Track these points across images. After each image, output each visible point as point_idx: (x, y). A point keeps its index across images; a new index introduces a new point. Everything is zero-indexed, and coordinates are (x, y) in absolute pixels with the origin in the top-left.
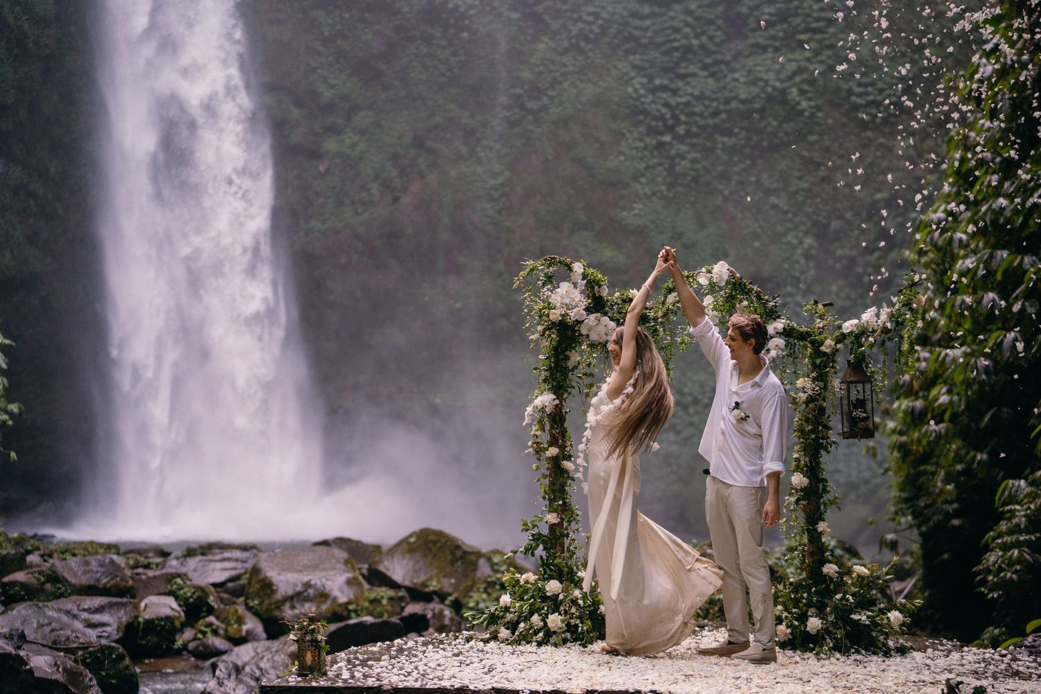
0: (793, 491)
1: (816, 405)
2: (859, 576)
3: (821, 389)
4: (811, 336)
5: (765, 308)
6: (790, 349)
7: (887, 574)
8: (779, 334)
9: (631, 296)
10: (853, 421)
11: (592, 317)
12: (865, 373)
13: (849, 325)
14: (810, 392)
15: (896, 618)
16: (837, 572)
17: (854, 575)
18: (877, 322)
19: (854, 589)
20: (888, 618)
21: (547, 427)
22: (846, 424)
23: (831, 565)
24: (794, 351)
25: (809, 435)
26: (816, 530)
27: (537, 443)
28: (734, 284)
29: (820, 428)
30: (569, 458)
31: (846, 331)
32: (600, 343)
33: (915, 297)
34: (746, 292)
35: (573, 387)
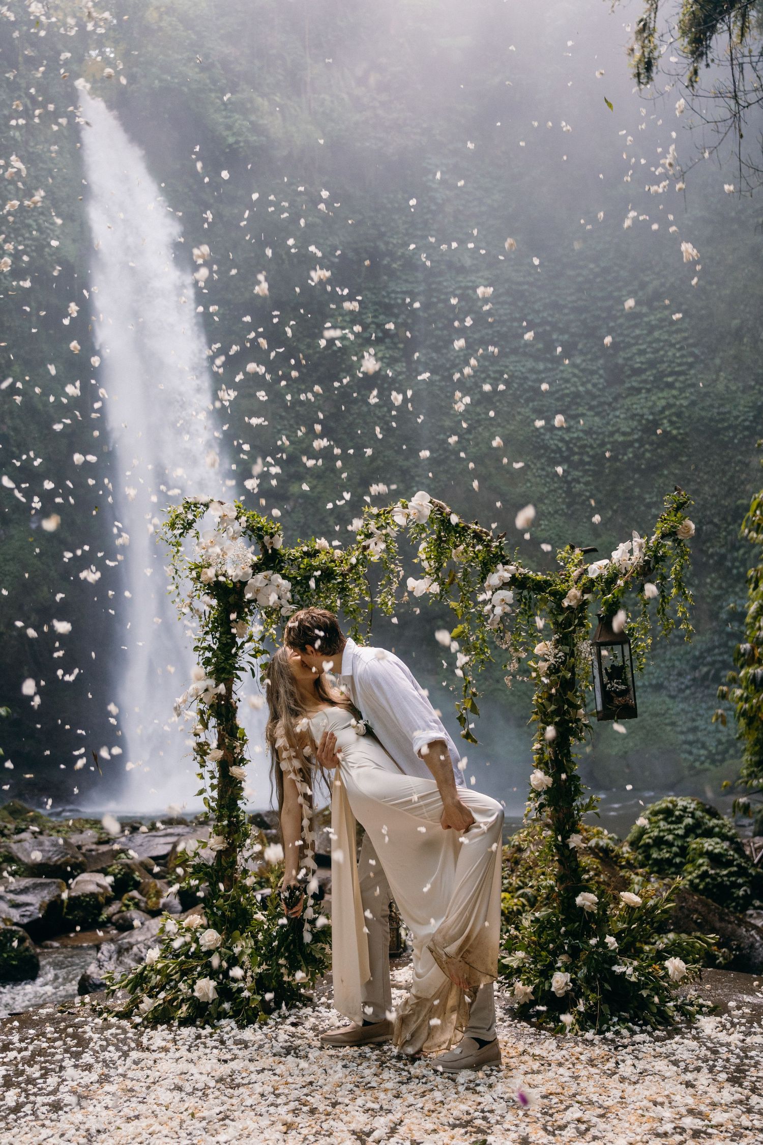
0: (532, 795)
1: (558, 677)
2: (628, 906)
3: (566, 654)
4: (551, 585)
5: (489, 551)
6: (525, 603)
7: (668, 900)
8: (505, 586)
9: (317, 548)
10: (607, 696)
11: (260, 576)
13: (597, 568)
14: (552, 660)
15: (676, 968)
16: (597, 904)
17: (622, 904)
18: (630, 559)
19: (621, 926)
20: (665, 968)
21: (213, 722)
22: (599, 701)
23: (586, 894)
24: (530, 608)
25: (552, 718)
26: (567, 846)
27: (199, 744)
28: (441, 521)
29: (566, 707)
30: (242, 761)
31: (594, 576)
32: (275, 610)
33: (681, 524)
34: (459, 533)
35: (243, 669)
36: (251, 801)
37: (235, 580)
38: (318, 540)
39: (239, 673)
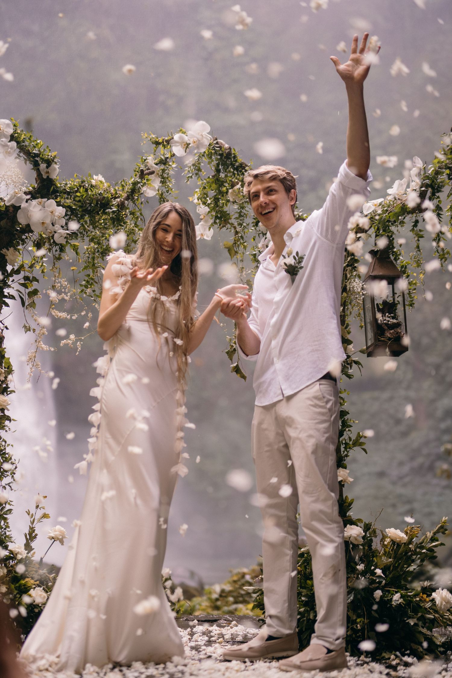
2: (393, 542)
7: (432, 539)
9: (93, 182)
10: (378, 330)
11: (36, 201)
12: (394, 267)
13: (372, 205)
15: (443, 599)
16: (364, 538)
17: (388, 540)
19: (386, 560)
20: (433, 600)
22: (370, 335)
23: (353, 527)
28: (221, 155)
30: (6, 390)
34: (237, 169)
35: (12, 297)
36: (12, 430)
37: (8, 204)
38: (95, 177)
39: (7, 300)
